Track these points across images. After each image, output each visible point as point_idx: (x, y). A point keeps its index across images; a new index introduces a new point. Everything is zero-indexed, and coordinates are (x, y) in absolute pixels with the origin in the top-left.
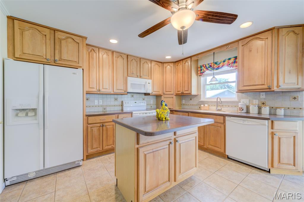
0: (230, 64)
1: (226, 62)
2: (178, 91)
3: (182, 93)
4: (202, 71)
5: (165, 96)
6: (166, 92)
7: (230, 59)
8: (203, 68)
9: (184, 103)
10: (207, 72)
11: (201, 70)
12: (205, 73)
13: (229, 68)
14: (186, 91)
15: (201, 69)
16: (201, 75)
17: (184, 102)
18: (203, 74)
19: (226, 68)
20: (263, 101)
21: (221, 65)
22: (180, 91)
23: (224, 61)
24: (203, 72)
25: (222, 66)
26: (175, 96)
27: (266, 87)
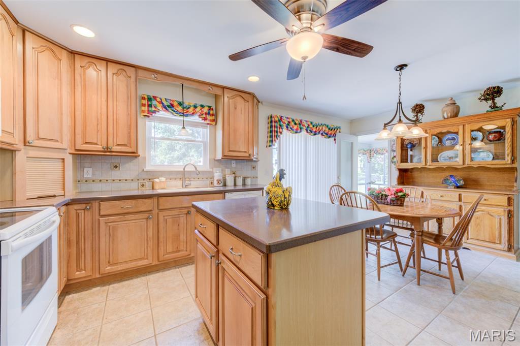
0: (202, 114)
1: (198, 109)
2: (87, 143)
3: (107, 149)
4: (153, 109)
5: (32, 153)
6: (39, 138)
7: (202, 106)
8: (154, 102)
9: (91, 176)
10: (162, 113)
11: (150, 106)
12: (157, 114)
13: (201, 119)
14: (118, 145)
15: (150, 103)
16: (149, 116)
17: (88, 173)
18: (153, 115)
19: (196, 119)
20: (234, 170)
21: (191, 110)
22: (96, 144)
23: (195, 107)
24: (155, 112)
25: (193, 114)
26: (71, 157)
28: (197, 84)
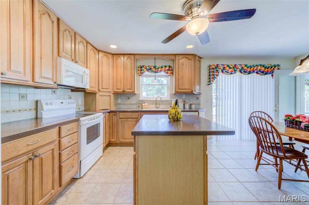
0: (165, 71)
1: (163, 68)
2: (117, 89)
3: (124, 91)
4: (143, 71)
5: (101, 94)
6: (103, 88)
7: (165, 66)
8: (143, 68)
9: (120, 102)
10: (147, 73)
11: (141, 70)
12: (144, 74)
13: (165, 73)
14: (128, 89)
15: (141, 69)
16: (141, 75)
17: (119, 101)
18: (143, 74)
19: (163, 73)
20: (184, 100)
21: (160, 69)
22: (120, 89)
23: (162, 67)
24: (143, 73)
25: (161, 71)
26: (112, 94)
27: (190, 91)
28: (161, 56)
